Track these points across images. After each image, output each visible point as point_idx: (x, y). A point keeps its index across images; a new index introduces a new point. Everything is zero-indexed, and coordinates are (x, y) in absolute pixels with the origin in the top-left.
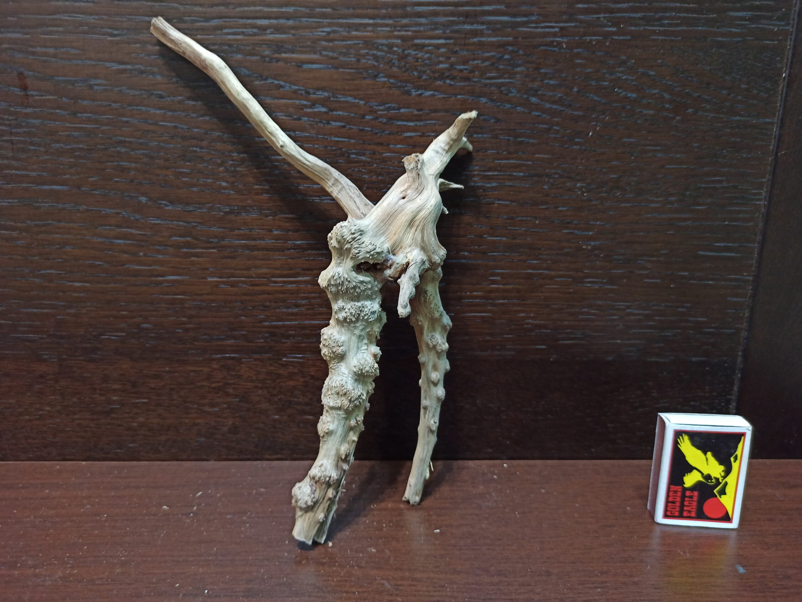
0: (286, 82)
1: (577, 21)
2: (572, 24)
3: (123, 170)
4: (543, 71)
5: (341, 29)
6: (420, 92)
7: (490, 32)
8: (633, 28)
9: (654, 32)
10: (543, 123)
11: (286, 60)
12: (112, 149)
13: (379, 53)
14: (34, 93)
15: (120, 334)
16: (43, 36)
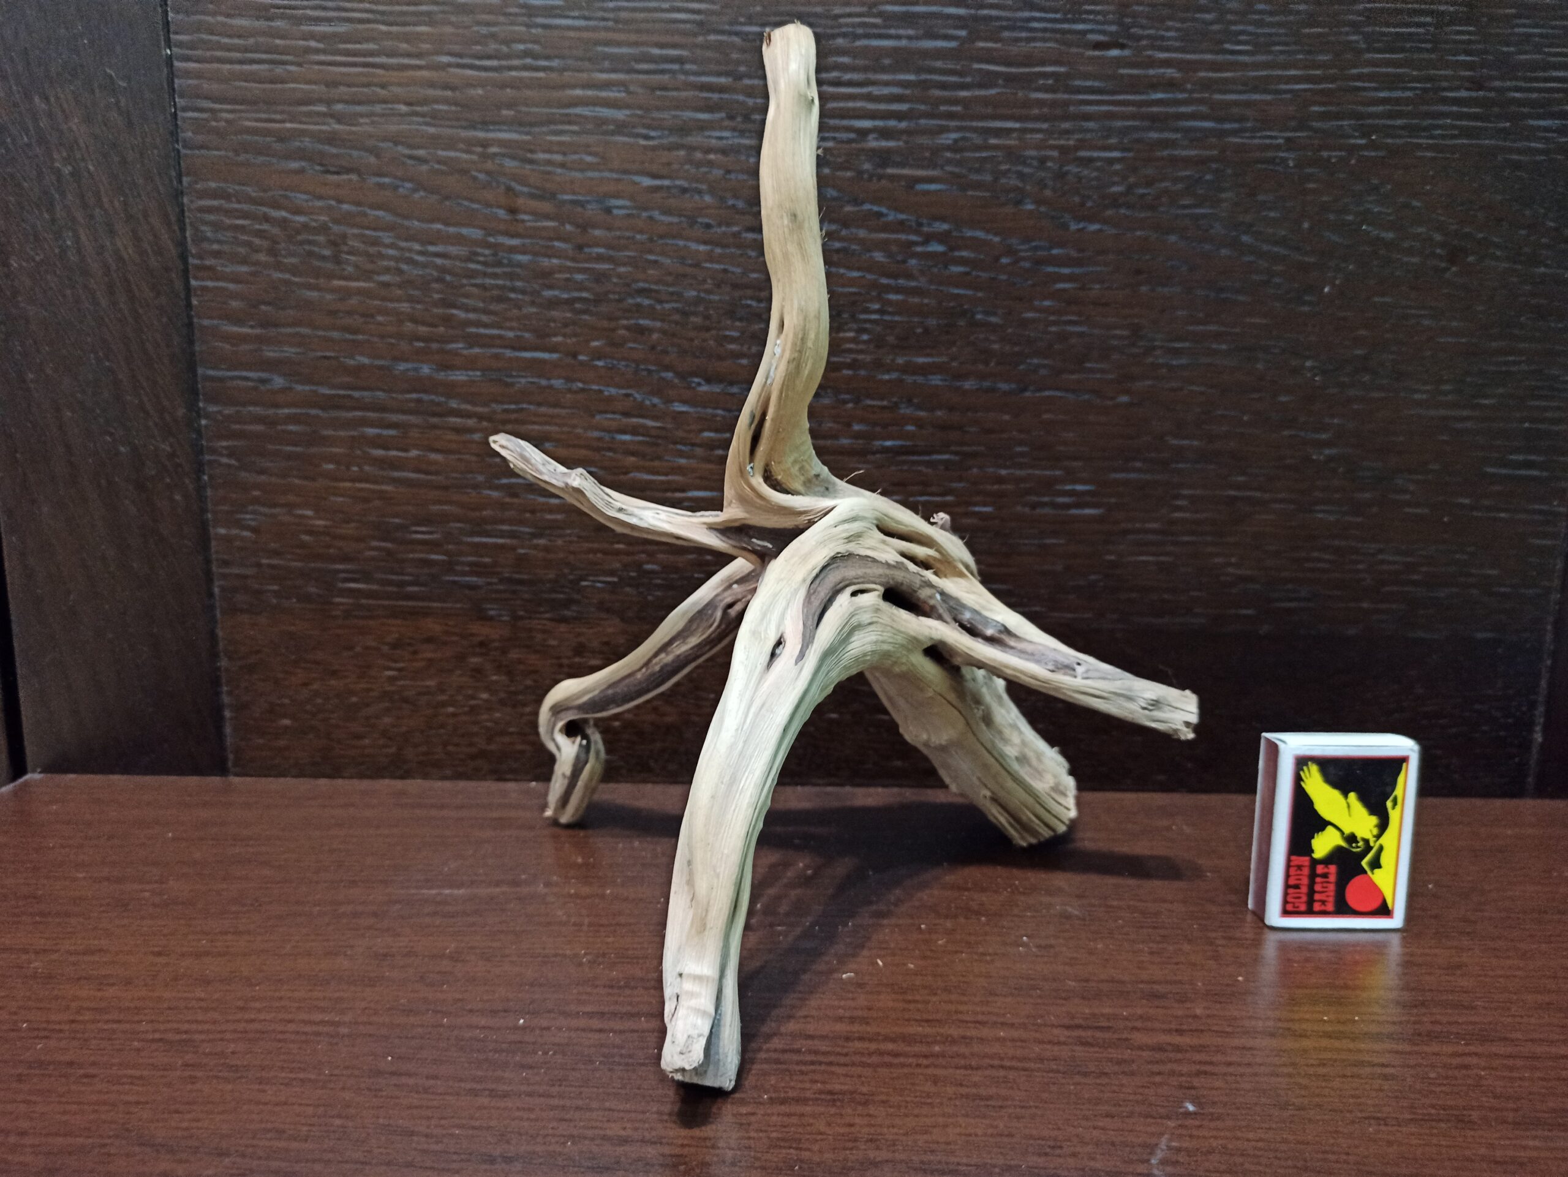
0: (889, 208)
1: (1311, 129)
2: (1304, 134)
3: (641, 331)
5: (974, 136)
6: (1081, 226)
7: (1186, 143)
8: (1389, 141)
9: (1419, 146)
10: (1258, 273)
11: (892, 178)
12: (630, 301)
13: (1027, 170)
14: (526, 217)
15: (609, 579)
16: (549, 138)
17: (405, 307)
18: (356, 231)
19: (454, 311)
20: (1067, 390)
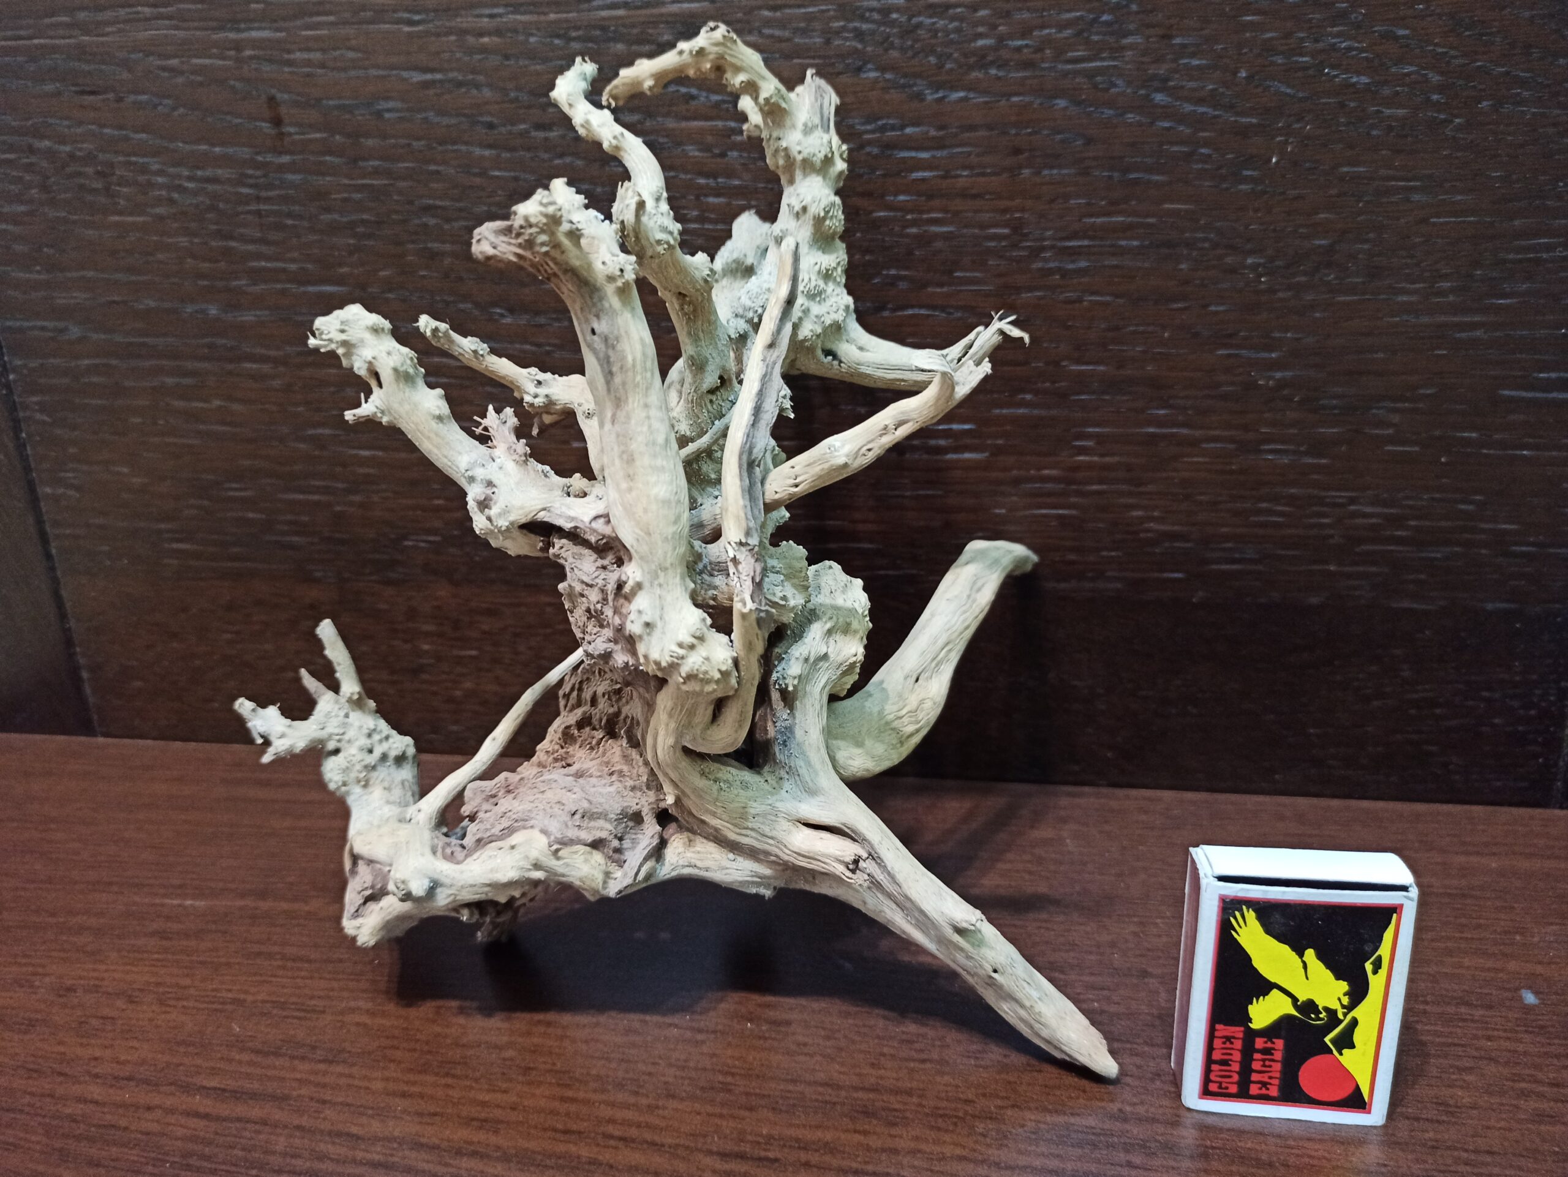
3: (433, 255)
4: (1177, 41)
6: (940, 95)
10: (1177, 143)
12: (416, 221)
13: (865, 26)
14: (292, 130)
16: (304, 33)
17: (183, 241)
18: (121, 159)
19: (233, 244)
20: (933, 307)
